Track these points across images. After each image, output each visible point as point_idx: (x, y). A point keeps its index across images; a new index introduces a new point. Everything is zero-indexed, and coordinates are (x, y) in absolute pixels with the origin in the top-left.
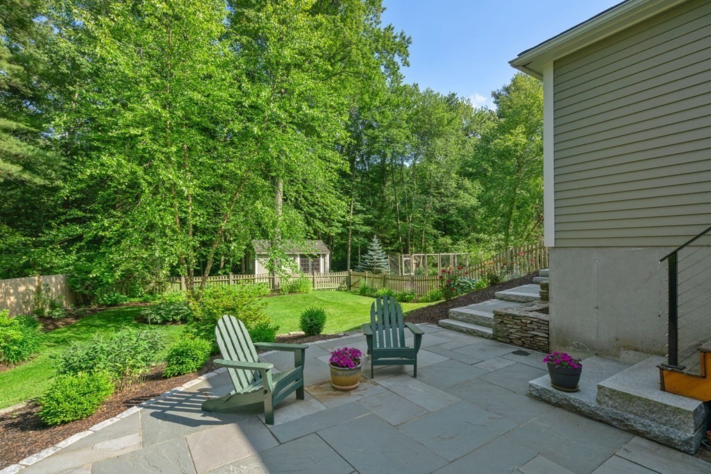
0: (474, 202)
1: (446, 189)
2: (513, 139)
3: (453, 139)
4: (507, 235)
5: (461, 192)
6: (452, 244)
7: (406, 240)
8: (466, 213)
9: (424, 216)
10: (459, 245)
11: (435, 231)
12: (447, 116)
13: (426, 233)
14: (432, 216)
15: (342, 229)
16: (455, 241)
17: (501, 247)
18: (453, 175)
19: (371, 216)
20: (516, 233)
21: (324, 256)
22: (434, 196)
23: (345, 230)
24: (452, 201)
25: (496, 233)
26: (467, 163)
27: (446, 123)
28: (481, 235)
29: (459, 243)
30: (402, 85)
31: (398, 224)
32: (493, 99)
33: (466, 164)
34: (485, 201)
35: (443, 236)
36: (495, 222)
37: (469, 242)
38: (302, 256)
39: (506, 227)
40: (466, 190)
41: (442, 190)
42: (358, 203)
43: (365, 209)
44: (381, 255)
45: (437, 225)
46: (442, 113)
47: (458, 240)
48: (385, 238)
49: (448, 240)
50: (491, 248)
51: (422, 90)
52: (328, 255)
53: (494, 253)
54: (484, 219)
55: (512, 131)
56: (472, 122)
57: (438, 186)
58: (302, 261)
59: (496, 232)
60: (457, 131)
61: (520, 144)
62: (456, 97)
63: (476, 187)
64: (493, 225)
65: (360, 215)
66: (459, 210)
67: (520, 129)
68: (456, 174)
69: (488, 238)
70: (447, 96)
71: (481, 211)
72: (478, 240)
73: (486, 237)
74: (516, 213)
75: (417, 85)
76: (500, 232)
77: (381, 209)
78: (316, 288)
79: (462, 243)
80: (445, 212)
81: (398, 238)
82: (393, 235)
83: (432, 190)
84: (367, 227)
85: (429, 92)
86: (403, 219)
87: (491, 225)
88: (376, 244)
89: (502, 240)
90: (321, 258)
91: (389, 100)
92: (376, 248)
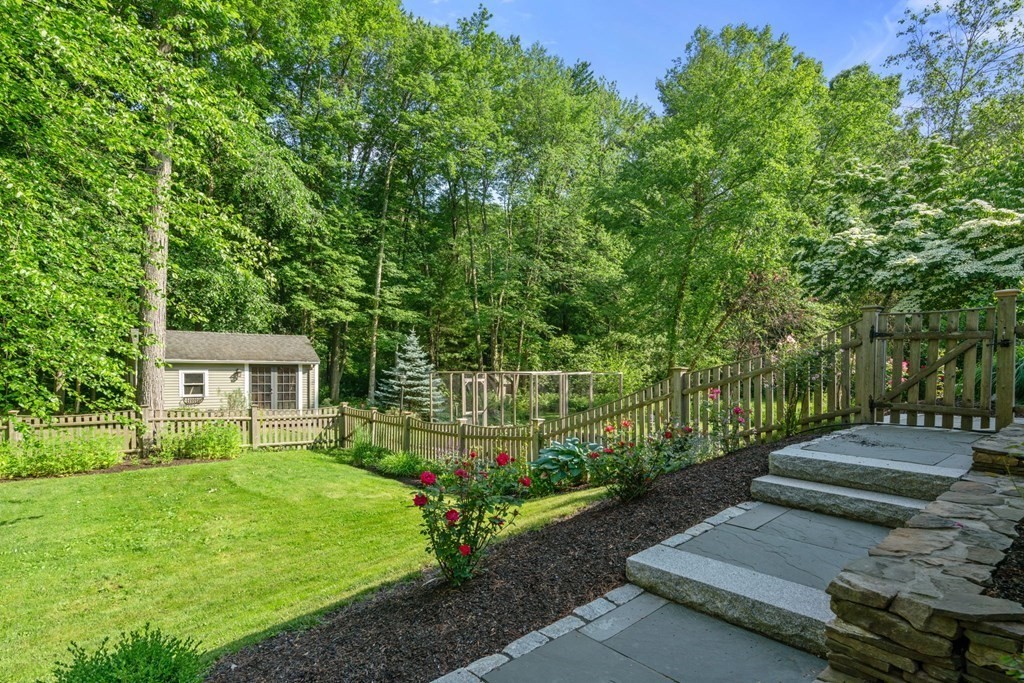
0: (615, 272)
1: (566, 245)
2: (689, 149)
3: (581, 150)
4: (673, 338)
5: (593, 254)
6: (576, 351)
7: (488, 341)
8: (600, 293)
9: (523, 295)
10: (588, 353)
11: (544, 325)
12: (571, 103)
13: (528, 328)
14: (538, 296)
15: (356, 314)
16: (581, 345)
17: (660, 358)
18: (581, 221)
19: (417, 291)
20: (689, 334)
21: (307, 368)
22: (544, 258)
23: (363, 317)
24: (577, 269)
25: (652, 332)
26: (604, 193)
27: (567, 117)
28: (626, 336)
29: (587, 348)
30: (487, 31)
31: (475, 309)
32: (658, 93)
33: (601, 195)
34: (636, 274)
35: (558, 335)
36: (652, 311)
37: (606, 347)
38: (254, 368)
39: (671, 322)
40: (602, 250)
41: (560, 249)
42: (391, 264)
43: (405, 276)
44: (423, 369)
45: (548, 314)
46: (562, 96)
47: (586, 343)
48: (451, 335)
49: (566, 343)
50: (643, 360)
51: (525, 45)
52: (317, 367)
53: (648, 369)
54: (633, 305)
55: (687, 132)
56: (617, 123)
57: (552, 238)
58: (253, 380)
59: (655, 330)
60: (589, 135)
61: (703, 159)
62: (590, 69)
63: (619, 245)
64: (649, 317)
65: (395, 289)
66: (588, 287)
67: (703, 131)
68: (587, 218)
69: (639, 342)
70: (573, 67)
71: (628, 289)
72: (621, 345)
73: (634, 339)
74: (688, 296)
75: (518, 40)
76: (660, 331)
77: (444, 280)
78: (255, 446)
79: (592, 351)
80: (564, 289)
81: (474, 336)
82: (466, 329)
83: (540, 247)
84: (410, 313)
85: (539, 52)
86: (485, 299)
87: (644, 318)
88: (413, 346)
89: (664, 346)
90: (300, 373)
91: (457, 55)
92: (415, 355)
